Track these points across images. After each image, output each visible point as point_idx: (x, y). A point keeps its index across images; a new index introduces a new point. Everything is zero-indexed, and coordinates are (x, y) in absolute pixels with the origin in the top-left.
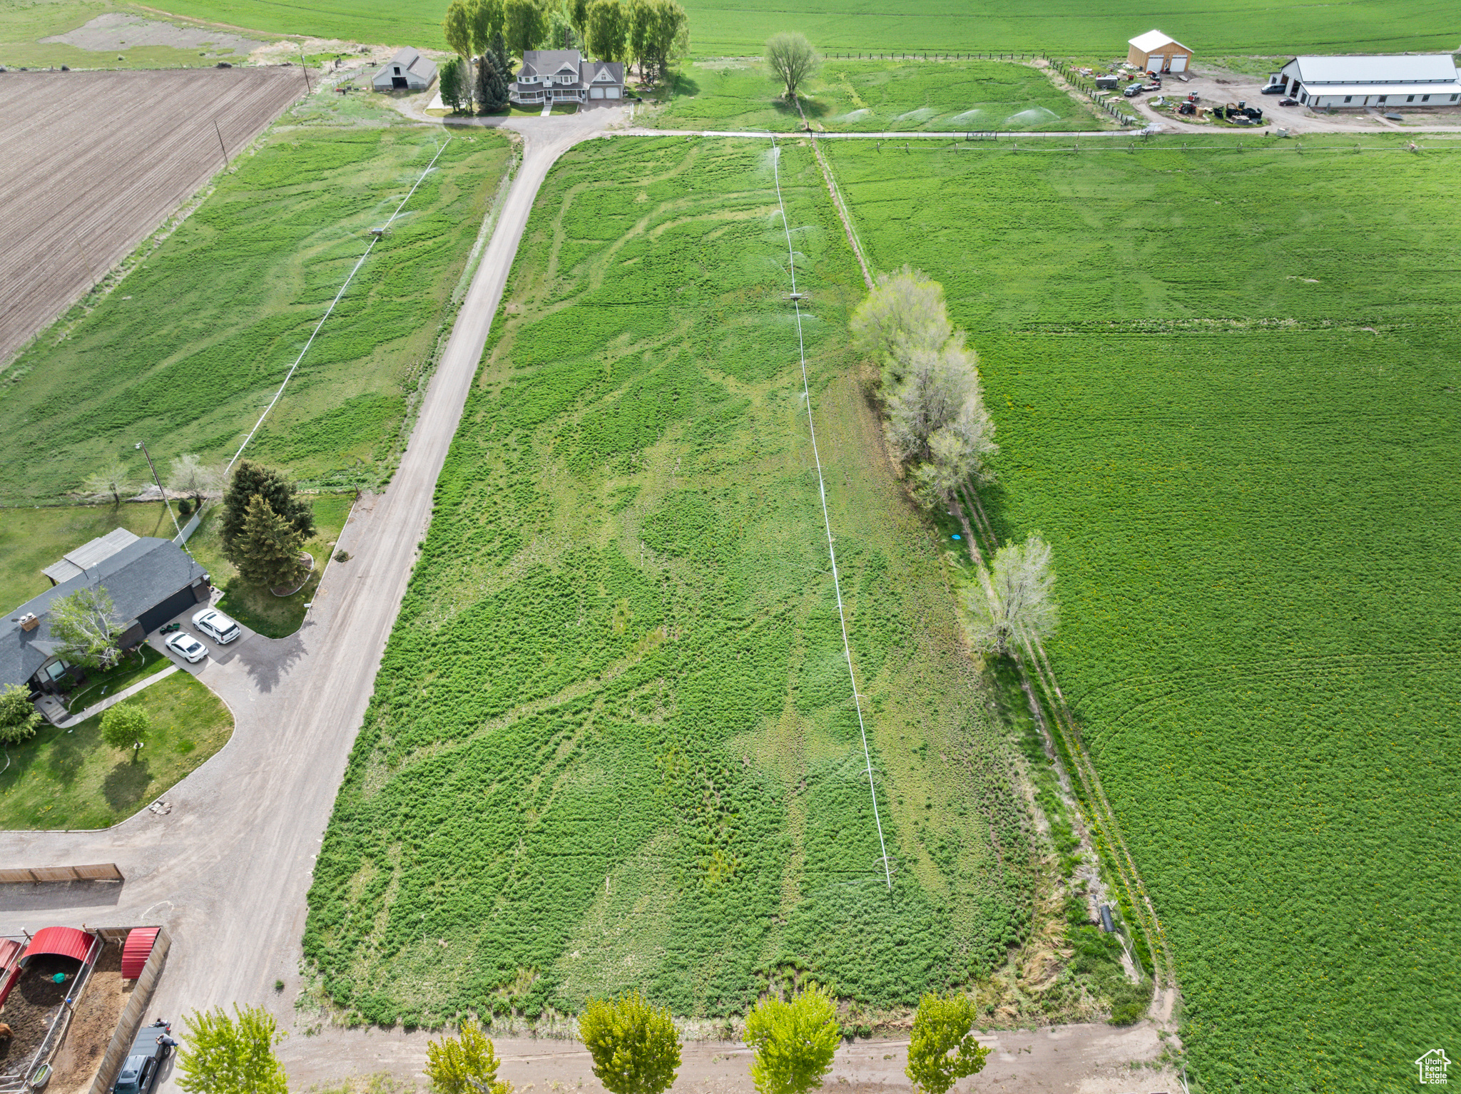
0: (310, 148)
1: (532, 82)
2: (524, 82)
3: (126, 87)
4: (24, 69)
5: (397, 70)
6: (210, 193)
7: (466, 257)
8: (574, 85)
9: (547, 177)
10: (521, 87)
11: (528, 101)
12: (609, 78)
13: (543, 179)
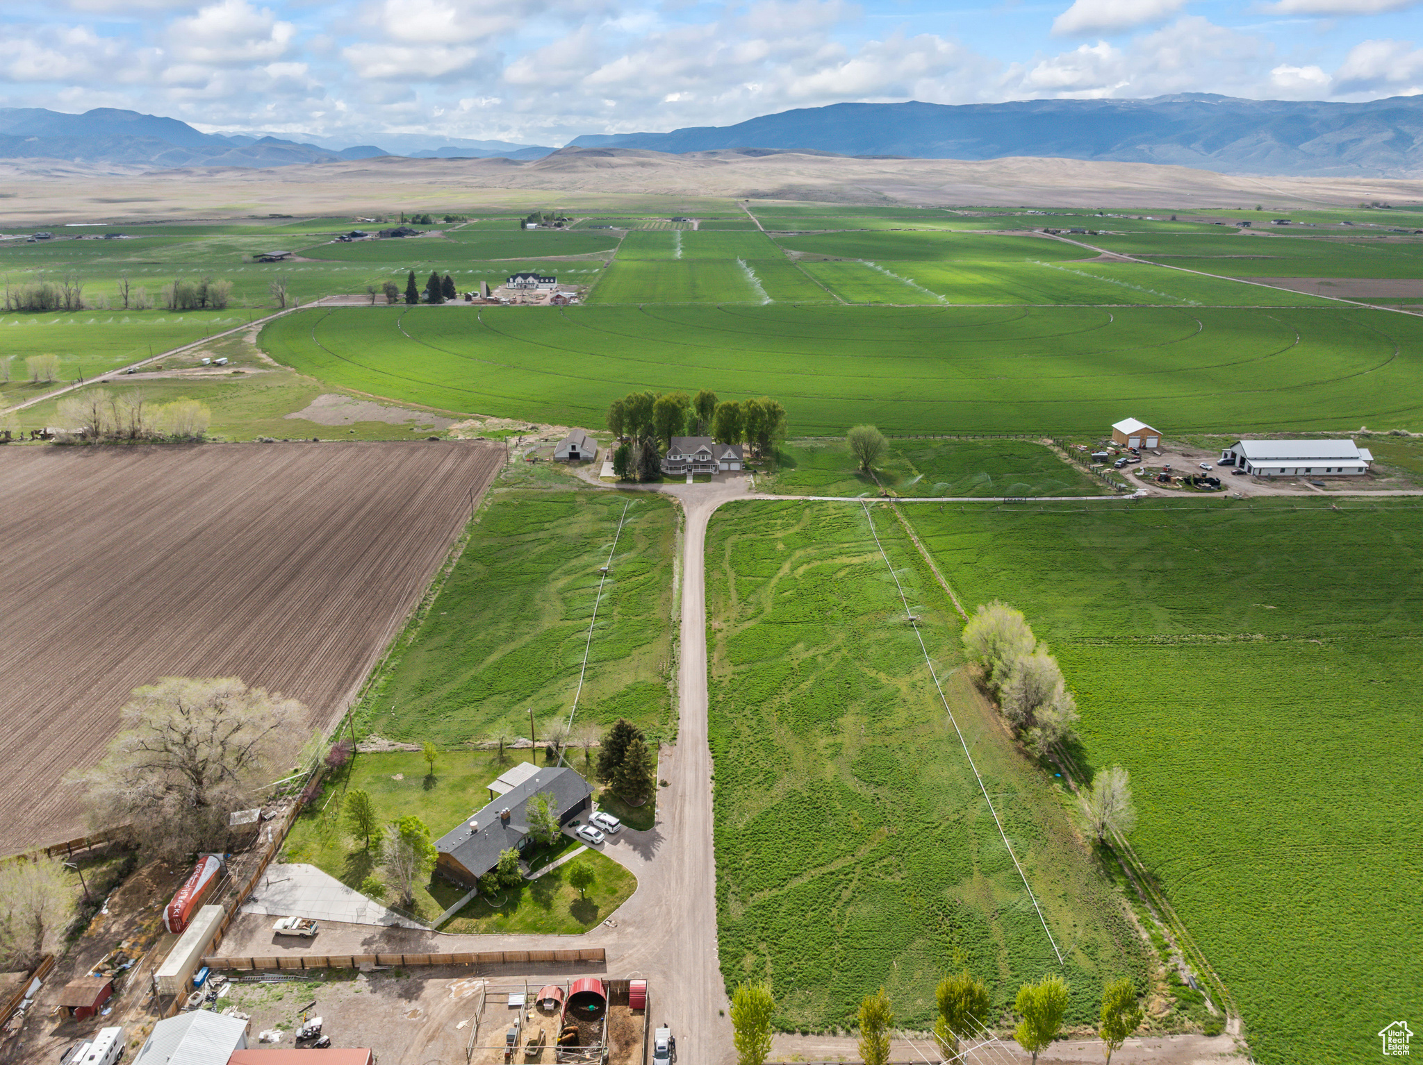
0: (527, 506)
1: (678, 458)
2: (672, 459)
3: (367, 454)
4: (286, 441)
5: (574, 447)
6: (468, 538)
7: (671, 589)
8: (708, 461)
9: (707, 531)
10: (670, 462)
11: (675, 472)
12: (733, 456)
13: (705, 532)
